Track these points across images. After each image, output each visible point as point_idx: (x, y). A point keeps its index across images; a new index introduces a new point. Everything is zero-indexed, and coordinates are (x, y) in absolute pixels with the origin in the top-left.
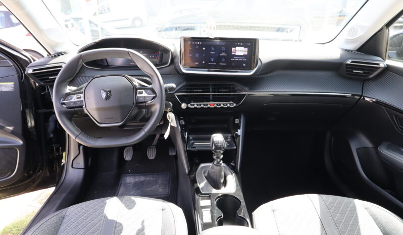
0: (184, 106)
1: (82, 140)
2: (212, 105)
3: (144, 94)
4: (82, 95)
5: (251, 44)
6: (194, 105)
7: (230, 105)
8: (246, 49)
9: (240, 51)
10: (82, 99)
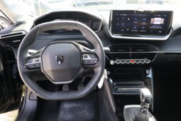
0: (112, 62)
1: (40, 94)
2: (133, 61)
3: (89, 58)
4: (40, 59)
5: (167, 16)
6: (119, 62)
7: (146, 61)
8: (163, 20)
9: (158, 21)
10: (40, 62)
